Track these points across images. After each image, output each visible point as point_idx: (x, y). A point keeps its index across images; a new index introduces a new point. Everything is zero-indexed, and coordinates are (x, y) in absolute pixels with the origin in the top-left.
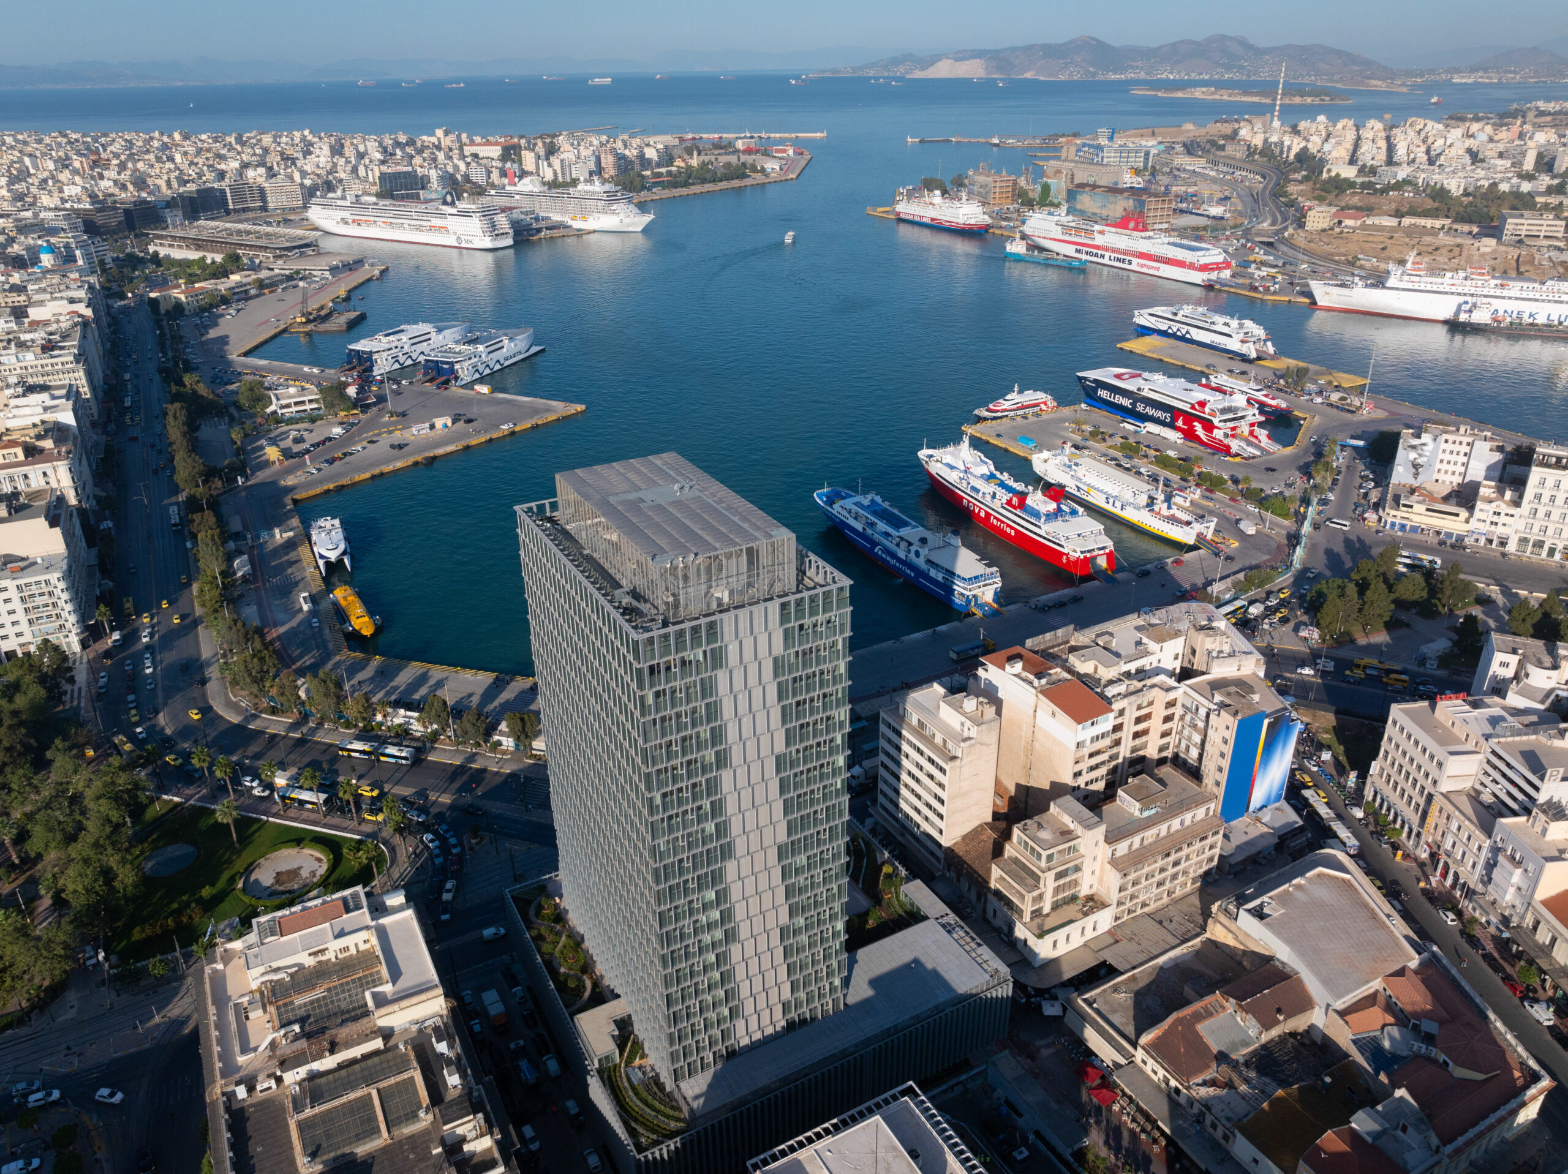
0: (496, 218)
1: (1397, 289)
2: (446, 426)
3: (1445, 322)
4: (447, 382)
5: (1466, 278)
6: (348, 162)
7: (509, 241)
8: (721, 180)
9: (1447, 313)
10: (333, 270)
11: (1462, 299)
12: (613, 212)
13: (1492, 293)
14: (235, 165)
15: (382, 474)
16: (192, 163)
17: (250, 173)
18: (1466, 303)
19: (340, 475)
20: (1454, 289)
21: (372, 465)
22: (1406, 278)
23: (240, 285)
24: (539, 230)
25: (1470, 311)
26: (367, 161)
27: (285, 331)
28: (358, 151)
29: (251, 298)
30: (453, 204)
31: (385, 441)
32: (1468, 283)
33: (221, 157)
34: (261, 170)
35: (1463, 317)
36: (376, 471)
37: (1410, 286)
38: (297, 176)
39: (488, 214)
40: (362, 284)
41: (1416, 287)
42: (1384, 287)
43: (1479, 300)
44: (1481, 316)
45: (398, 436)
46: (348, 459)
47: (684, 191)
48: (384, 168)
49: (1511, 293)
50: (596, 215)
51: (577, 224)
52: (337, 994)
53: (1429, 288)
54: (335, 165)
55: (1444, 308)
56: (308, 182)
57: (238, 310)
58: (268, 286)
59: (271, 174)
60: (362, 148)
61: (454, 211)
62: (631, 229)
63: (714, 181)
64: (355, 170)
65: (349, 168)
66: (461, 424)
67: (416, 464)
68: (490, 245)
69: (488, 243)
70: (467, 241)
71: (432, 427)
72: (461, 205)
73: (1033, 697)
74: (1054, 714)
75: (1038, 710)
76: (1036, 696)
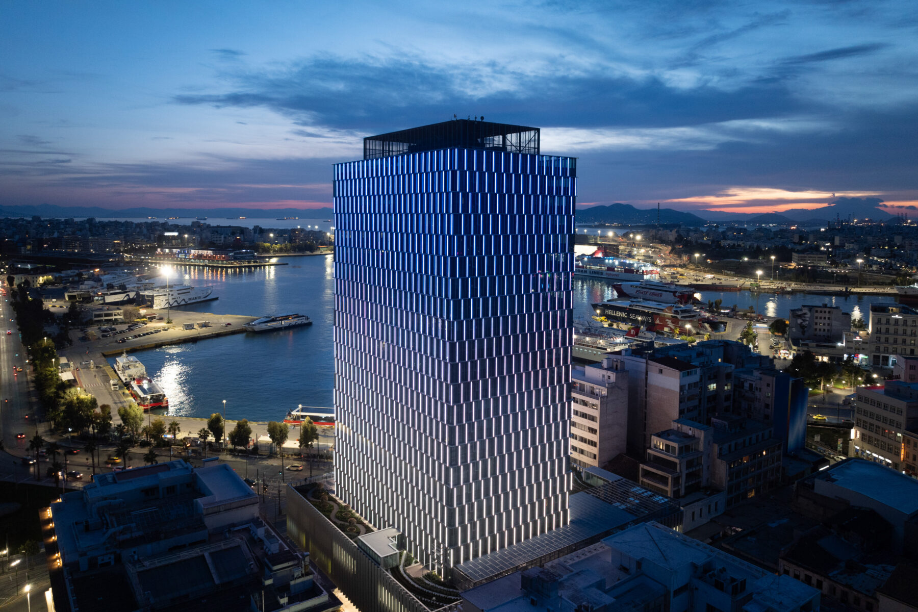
67: (185, 341)
73: (644, 365)
74: (661, 371)
75: (649, 373)
76: (647, 363)
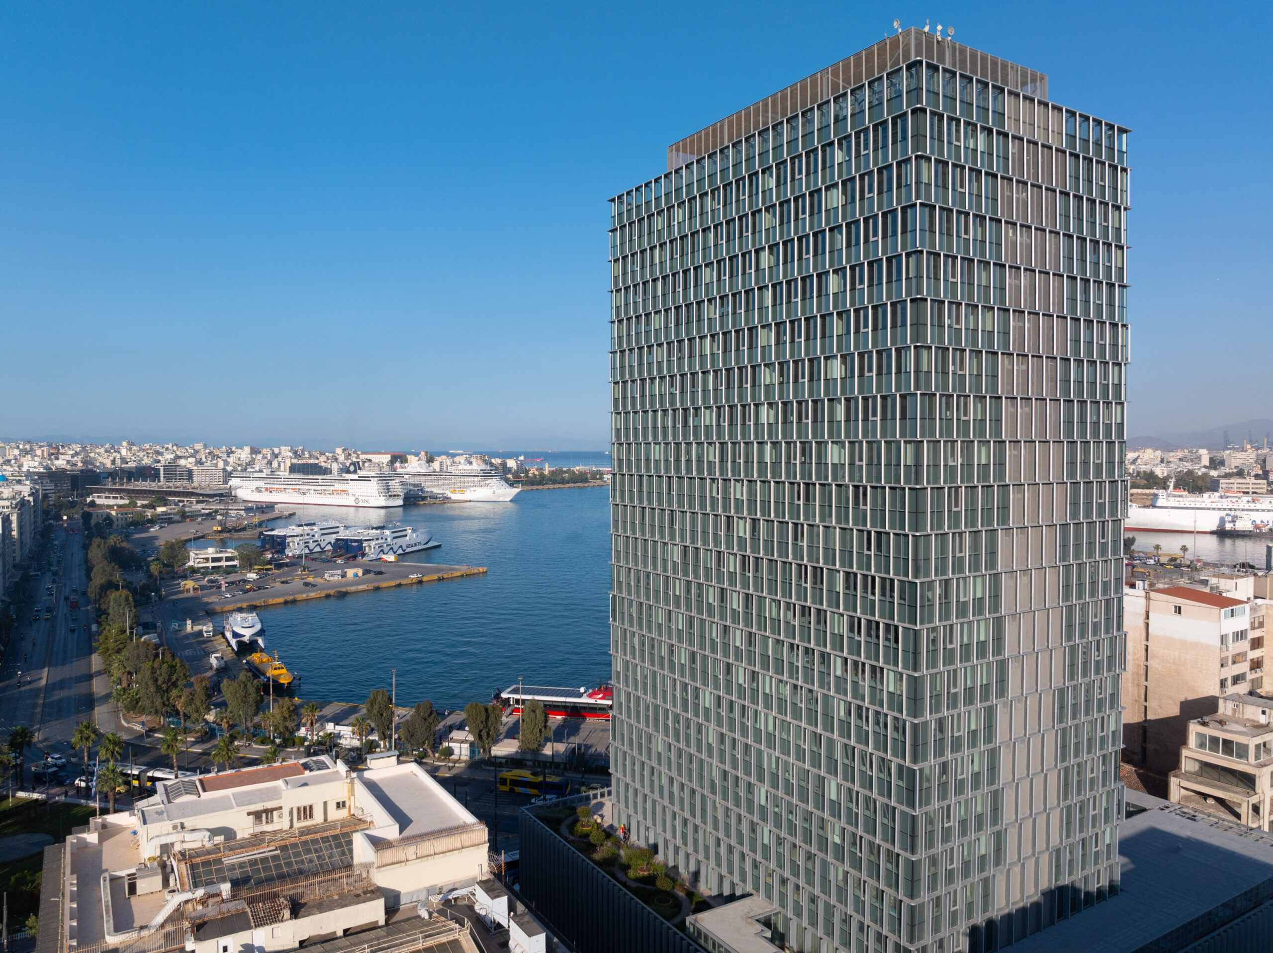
0: (391, 483)
1: (1166, 508)
2: (356, 575)
3: (1212, 533)
4: (355, 557)
5: (1221, 497)
6: (264, 457)
7: (400, 502)
8: (568, 482)
9: (1214, 526)
10: (247, 510)
11: (1223, 513)
12: (488, 486)
13: (1247, 507)
14: (172, 456)
15: (294, 602)
16: (134, 454)
17: (182, 462)
18: (1228, 515)
19: (253, 599)
20: (1214, 506)
21: (284, 595)
22: (1171, 499)
23: (164, 513)
24: (424, 498)
25: (1233, 521)
26: (280, 459)
27: (202, 537)
28: (273, 452)
29: (173, 522)
30: (355, 472)
31: (297, 583)
32: (1224, 500)
33: (158, 453)
34: (192, 460)
35: (1228, 526)
36: (290, 598)
37: (1177, 505)
38: (221, 464)
39: (384, 480)
40: (274, 519)
41: (1182, 505)
42: (1154, 506)
43: (1238, 513)
44: (1243, 525)
45: (310, 580)
46: (261, 591)
47: (540, 487)
48: (295, 461)
49: (1263, 507)
50: (472, 489)
51: (454, 497)
52: (297, 854)
53: (1193, 505)
54: (253, 460)
55: (1210, 522)
56: (229, 469)
57: (161, 527)
58: (188, 517)
59: (200, 462)
60: (276, 451)
61: (355, 477)
62: (501, 499)
63: (563, 483)
64: (270, 463)
65: (265, 461)
66: (371, 576)
67: (328, 596)
68: (383, 504)
69: (382, 502)
70: (363, 501)
71: (344, 576)
72: (361, 473)
73: (1143, 601)
74: (1178, 610)
75: (1150, 614)
76: (1148, 598)
